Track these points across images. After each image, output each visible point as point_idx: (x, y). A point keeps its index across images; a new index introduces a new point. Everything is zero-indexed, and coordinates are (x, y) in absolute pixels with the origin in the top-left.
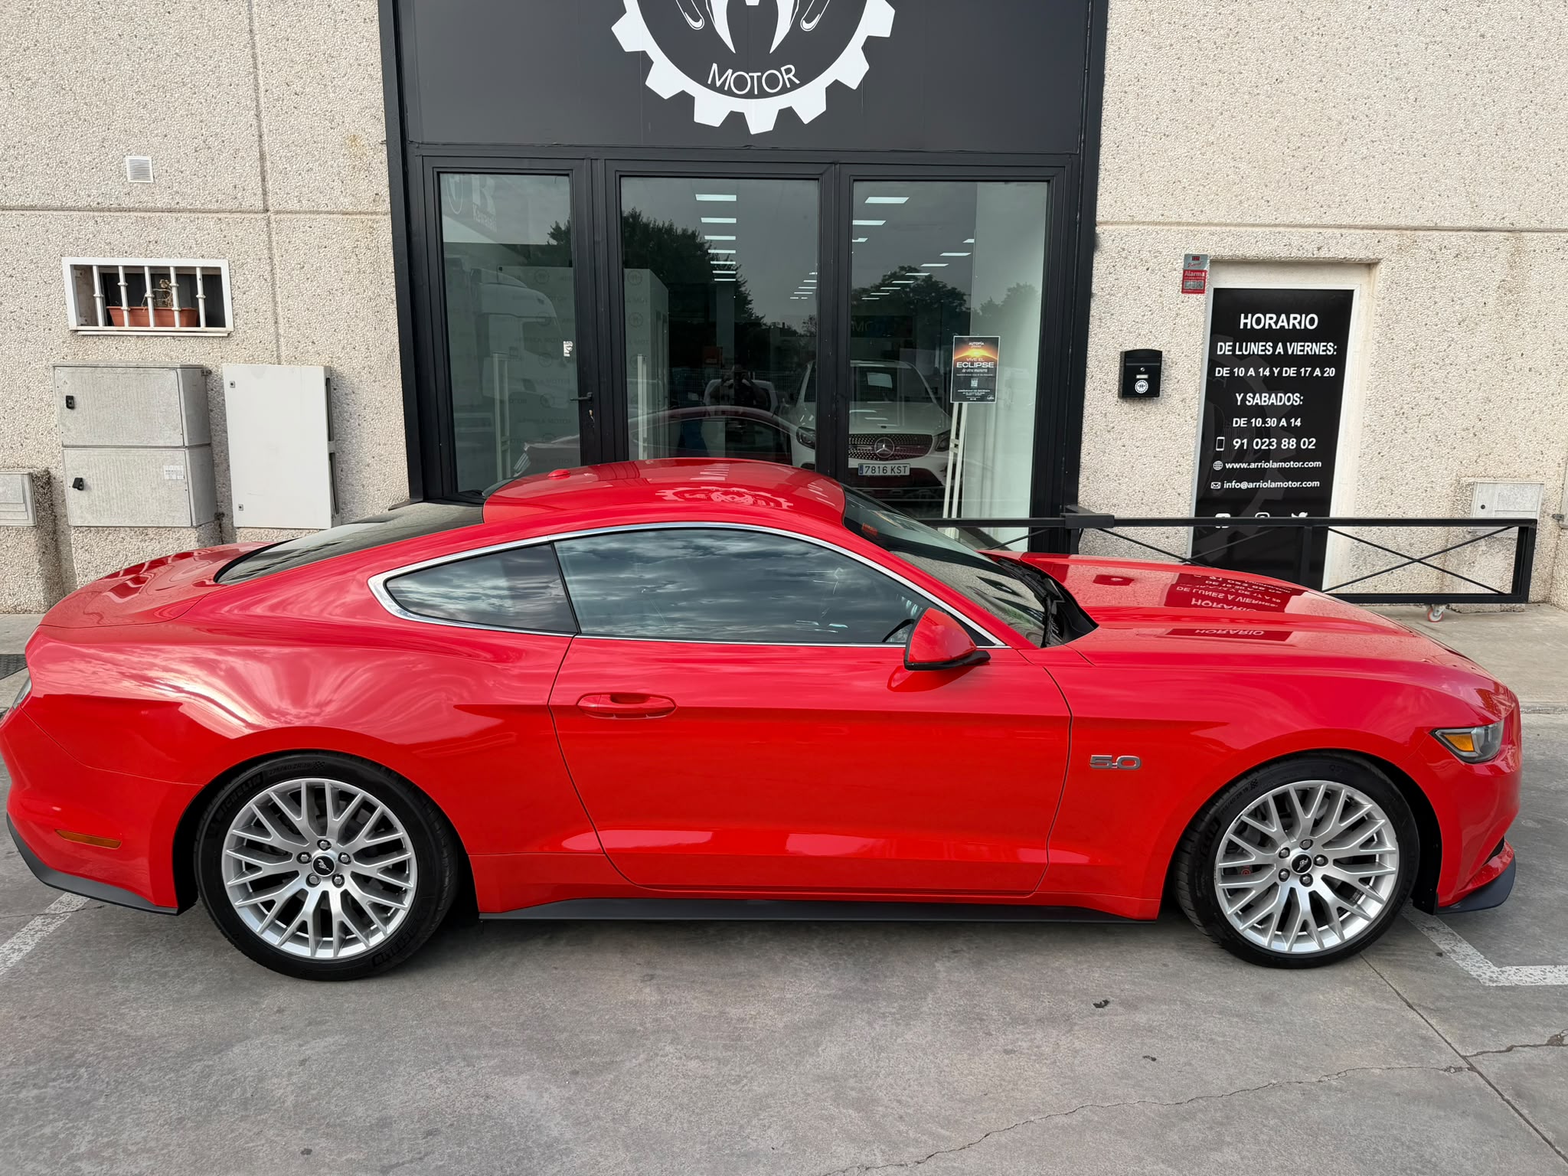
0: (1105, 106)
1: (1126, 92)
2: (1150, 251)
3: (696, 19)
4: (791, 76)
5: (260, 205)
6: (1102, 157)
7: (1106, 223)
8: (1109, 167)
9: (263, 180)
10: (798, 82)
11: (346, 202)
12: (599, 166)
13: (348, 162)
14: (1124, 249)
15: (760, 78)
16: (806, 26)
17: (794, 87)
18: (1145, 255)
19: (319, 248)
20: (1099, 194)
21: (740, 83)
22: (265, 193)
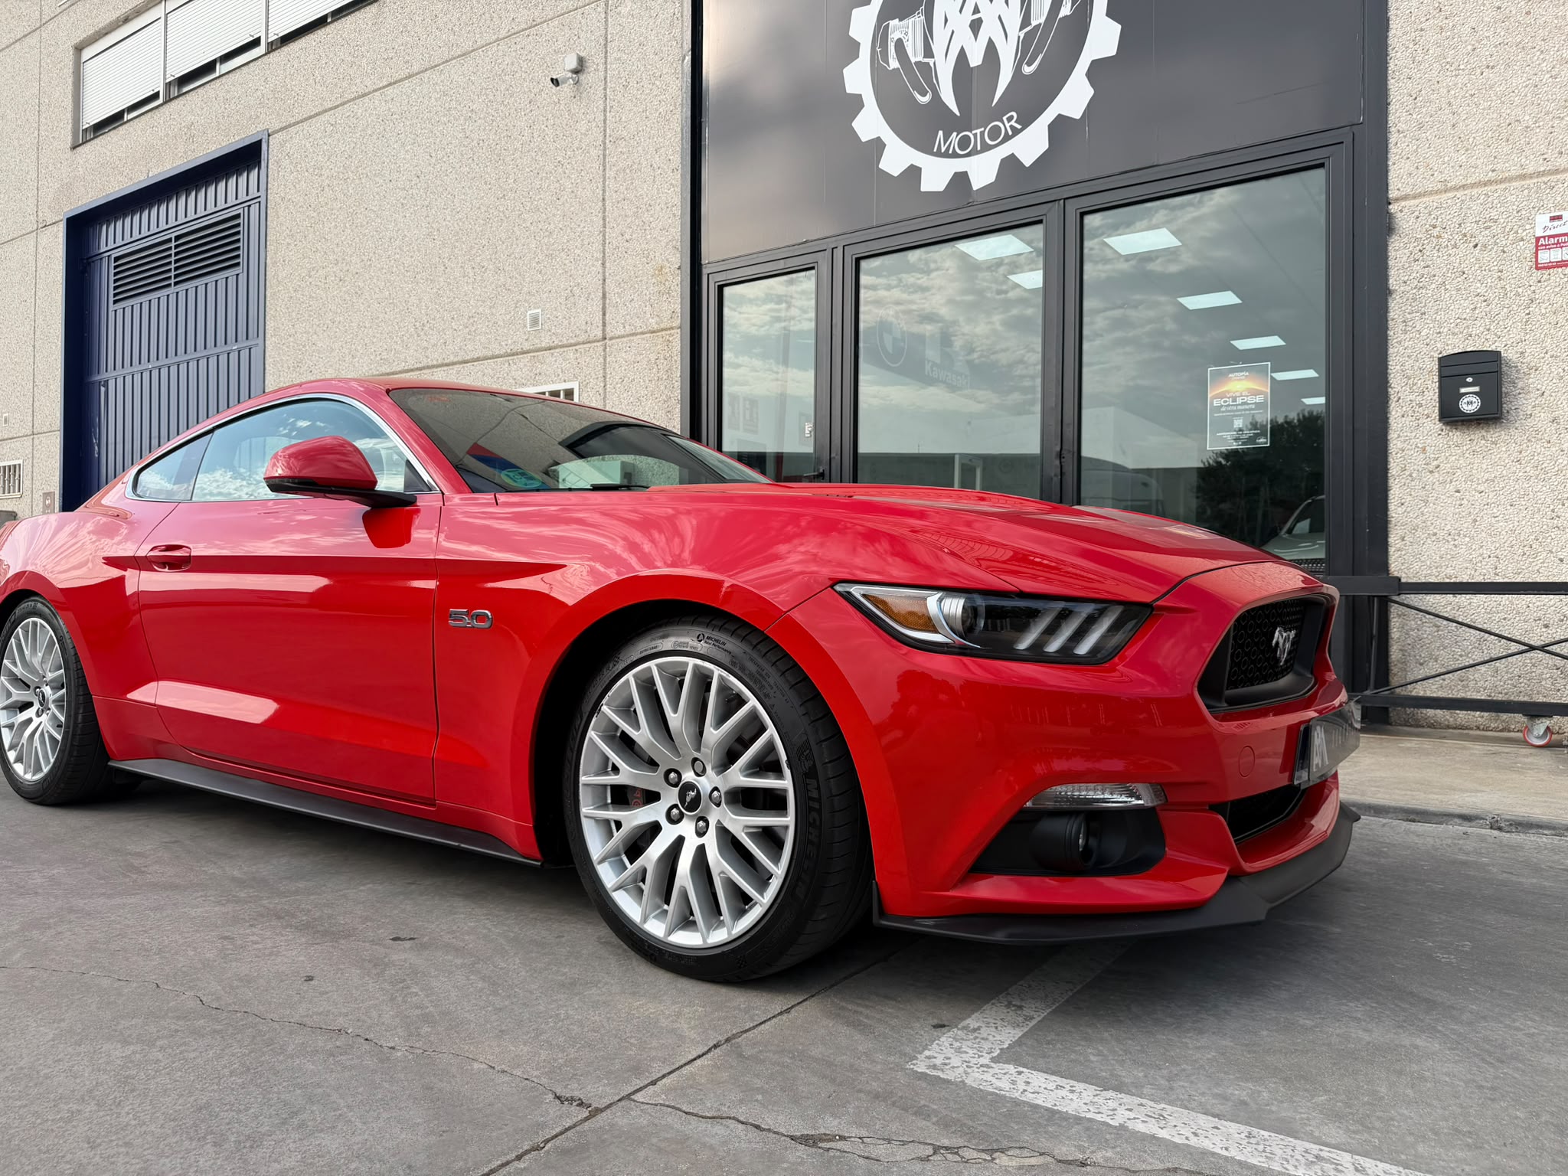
0: (1392, 53)
1: (1422, 30)
2: (1477, 222)
3: (924, 94)
4: (1013, 123)
5: (600, 334)
6: (1391, 118)
7: (1405, 198)
8: (1402, 126)
9: (604, 314)
10: (1019, 127)
11: (653, 323)
12: (838, 253)
13: (656, 289)
14: (1435, 227)
15: (982, 134)
16: (1027, 70)
17: (1016, 132)
18: (1469, 227)
19: (634, 363)
20: (1390, 163)
21: (964, 143)
22: (604, 325)
